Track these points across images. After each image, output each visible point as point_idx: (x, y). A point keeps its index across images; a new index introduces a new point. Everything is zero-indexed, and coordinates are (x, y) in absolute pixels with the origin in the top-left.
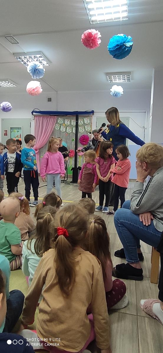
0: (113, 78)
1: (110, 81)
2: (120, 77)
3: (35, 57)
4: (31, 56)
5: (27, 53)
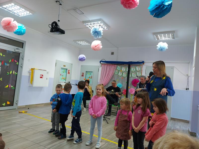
0: (159, 37)
1: (157, 39)
2: (165, 36)
3: (97, 23)
4: (95, 23)
5: (92, 20)
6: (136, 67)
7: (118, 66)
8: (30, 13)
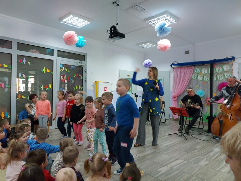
3: (162, 17)
4: (159, 17)
5: (155, 16)
6: (223, 66)
7: (196, 68)
8: (88, 22)
